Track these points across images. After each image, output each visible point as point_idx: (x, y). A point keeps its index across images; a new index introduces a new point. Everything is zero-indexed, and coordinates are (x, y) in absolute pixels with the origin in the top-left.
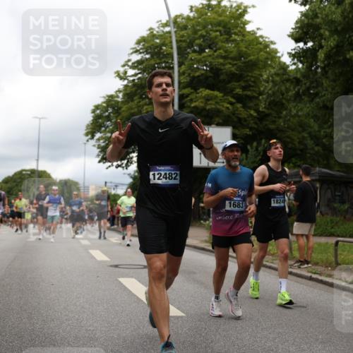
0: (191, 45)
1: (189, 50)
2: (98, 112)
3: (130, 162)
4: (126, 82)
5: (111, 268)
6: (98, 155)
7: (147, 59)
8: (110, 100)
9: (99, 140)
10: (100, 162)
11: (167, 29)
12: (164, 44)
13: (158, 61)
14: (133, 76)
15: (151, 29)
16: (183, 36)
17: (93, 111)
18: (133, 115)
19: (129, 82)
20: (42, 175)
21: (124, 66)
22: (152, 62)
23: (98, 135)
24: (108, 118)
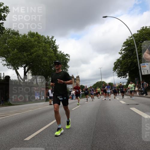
0: (139, 41)
1: (139, 43)
2: (116, 64)
3: (126, 76)
4: (122, 55)
5: (127, 105)
6: (117, 75)
7: (127, 48)
8: (118, 60)
9: (117, 71)
10: (118, 77)
11: (132, 38)
12: (131, 43)
13: (130, 47)
14: (124, 53)
15: (127, 39)
16: (137, 39)
17: (114, 64)
18: (125, 63)
19: (123, 54)
20: (103, 82)
21: (121, 51)
22: (129, 48)
23: (117, 70)
24: (119, 65)
